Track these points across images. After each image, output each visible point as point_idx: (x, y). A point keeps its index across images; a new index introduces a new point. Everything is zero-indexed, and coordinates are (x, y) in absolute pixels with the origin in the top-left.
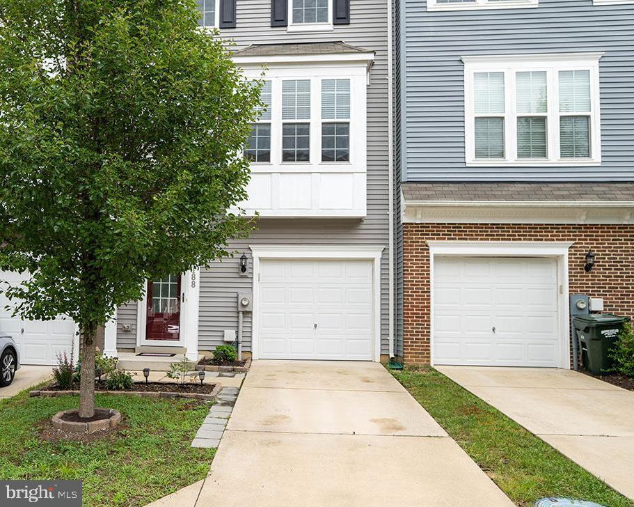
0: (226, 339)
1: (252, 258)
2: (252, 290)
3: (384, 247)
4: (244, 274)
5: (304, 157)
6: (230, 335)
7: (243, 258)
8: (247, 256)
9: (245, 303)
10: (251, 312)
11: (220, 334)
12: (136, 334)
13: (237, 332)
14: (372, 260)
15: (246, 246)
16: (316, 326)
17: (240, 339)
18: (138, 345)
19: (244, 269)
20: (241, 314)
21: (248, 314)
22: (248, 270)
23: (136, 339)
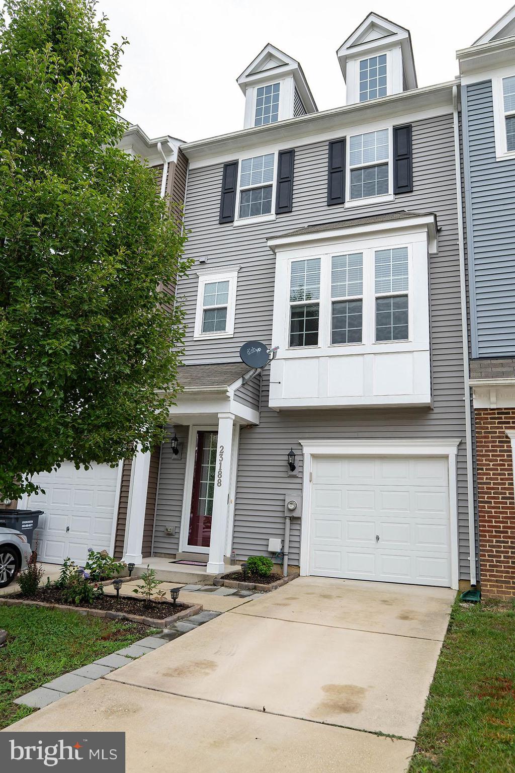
0: (270, 549)
1: (303, 455)
2: (302, 492)
3: (459, 440)
4: (294, 473)
5: (356, 337)
6: (275, 545)
7: (291, 454)
8: (295, 452)
9: (291, 507)
10: (299, 518)
11: (264, 543)
12: (179, 538)
13: (283, 541)
14: (446, 457)
15: (295, 441)
16: (378, 538)
17: (286, 550)
18: (180, 551)
19: (292, 467)
20: (288, 521)
21: (296, 520)
22: (297, 469)
23: (178, 544)
